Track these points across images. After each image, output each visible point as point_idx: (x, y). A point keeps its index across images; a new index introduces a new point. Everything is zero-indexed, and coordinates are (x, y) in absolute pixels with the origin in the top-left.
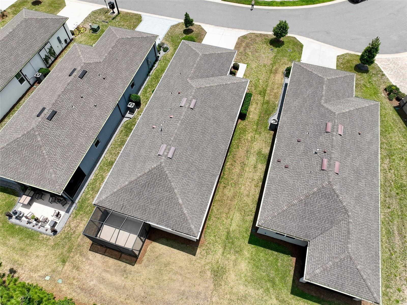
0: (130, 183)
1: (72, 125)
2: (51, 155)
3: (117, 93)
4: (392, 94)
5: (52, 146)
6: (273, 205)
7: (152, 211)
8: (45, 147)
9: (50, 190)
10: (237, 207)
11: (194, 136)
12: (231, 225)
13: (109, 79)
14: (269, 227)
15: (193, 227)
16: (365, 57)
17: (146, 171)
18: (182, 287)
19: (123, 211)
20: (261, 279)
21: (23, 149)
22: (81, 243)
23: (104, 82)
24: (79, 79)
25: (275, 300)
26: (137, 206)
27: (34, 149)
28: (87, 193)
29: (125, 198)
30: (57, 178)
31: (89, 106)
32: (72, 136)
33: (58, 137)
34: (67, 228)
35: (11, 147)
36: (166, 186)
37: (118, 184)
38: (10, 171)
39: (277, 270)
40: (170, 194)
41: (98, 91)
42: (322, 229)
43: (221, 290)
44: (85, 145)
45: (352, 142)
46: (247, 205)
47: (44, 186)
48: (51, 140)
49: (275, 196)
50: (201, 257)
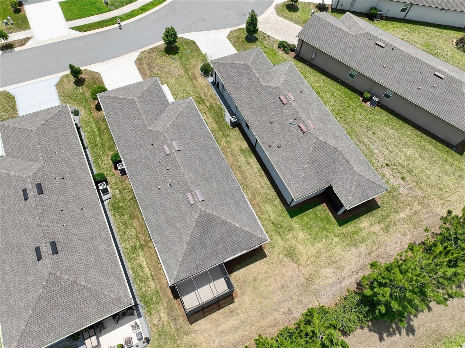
0: (188, 243)
1: (81, 242)
2: (92, 281)
3: (88, 184)
4: (285, 48)
5: (84, 273)
6: (294, 179)
7: (223, 250)
8: (79, 279)
9: (120, 308)
10: (262, 201)
11: (200, 171)
12: (270, 216)
13: (67, 175)
14: (303, 195)
15: (260, 236)
16: (252, 29)
17: (194, 225)
18: (278, 284)
19: (200, 269)
20: (318, 232)
21: (56, 299)
22: (178, 326)
23: (66, 182)
24: (41, 195)
25: (335, 238)
26: (208, 256)
27: (69, 289)
28: (140, 288)
29: (194, 258)
30: (117, 294)
31: (76, 213)
32: (91, 250)
33: (81, 262)
34: (153, 327)
35: (40, 308)
36: (218, 223)
37: (177, 253)
38: (60, 329)
39: (321, 220)
40: (225, 226)
41: (69, 194)
42: (332, 172)
43: (302, 262)
44: (110, 249)
45: (302, 101)
46: (267, 194)
47: (110, 311)
48: (77, 269)
49: (289, 172)
50: (271, 254)
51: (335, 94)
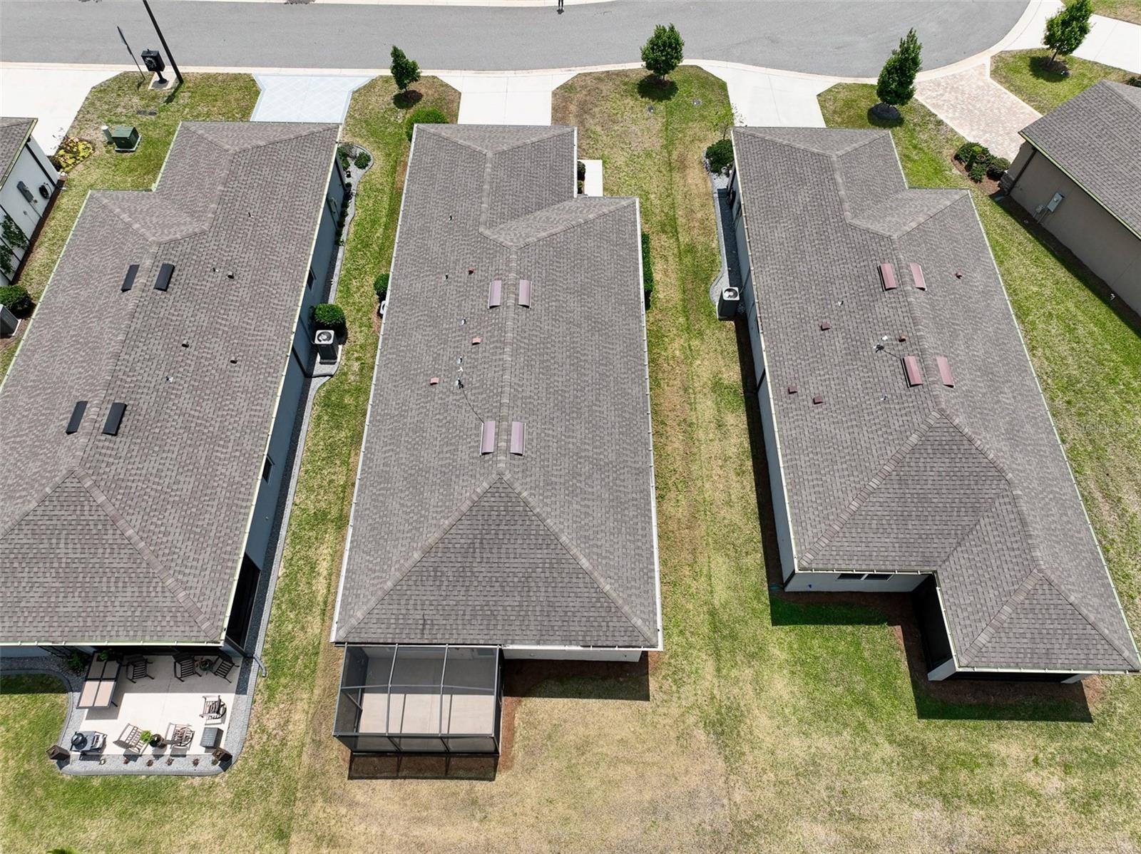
0: (427, 552)
1: (186, 434)
2: (155, 537)
3: (282, 312)
4: (975, 165)
5: (148, 510)
6: (820, 508)
7: (514, 613)
8: (128, 518)
9: (186, 639)
10: (710, 539)
11: (556, 378)
12: (712, 592)
13: (246, 274)
14: (830, 566)
15: (639, 622)
16: (893, 86)
17: (464, 508)
18: (644, 793)
19: (429, 637)
20: (836, 704)
21: (54, 541)
22: (317, 766)
23: (234, 287)
24: (160, 292)
25: (887, 745)
26: (464, 611)
27: (94, 532)
28: (280, 621)
29: (425, 598)
30: (196, 600)
31: (215, 366)
32: (197, 465)
33: (157, 480)
34: (257, 736)
35: (12, 546)
36: (534, 532)
37: (390, 566)
38: (30, 619)
39: (867, 670)
40: (550, 551)
41: (225, 317)
42: (956, 534)
43: (746, 767)
44: (244, 483)
45: (951, 299)
46: (733, 528)
47: (160, 634)
48: (137, 494)
49: (815, 482)
50: (665, 697)
51: (1081, 331)
